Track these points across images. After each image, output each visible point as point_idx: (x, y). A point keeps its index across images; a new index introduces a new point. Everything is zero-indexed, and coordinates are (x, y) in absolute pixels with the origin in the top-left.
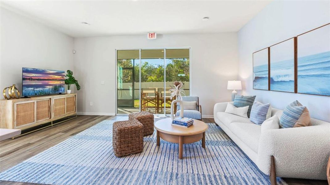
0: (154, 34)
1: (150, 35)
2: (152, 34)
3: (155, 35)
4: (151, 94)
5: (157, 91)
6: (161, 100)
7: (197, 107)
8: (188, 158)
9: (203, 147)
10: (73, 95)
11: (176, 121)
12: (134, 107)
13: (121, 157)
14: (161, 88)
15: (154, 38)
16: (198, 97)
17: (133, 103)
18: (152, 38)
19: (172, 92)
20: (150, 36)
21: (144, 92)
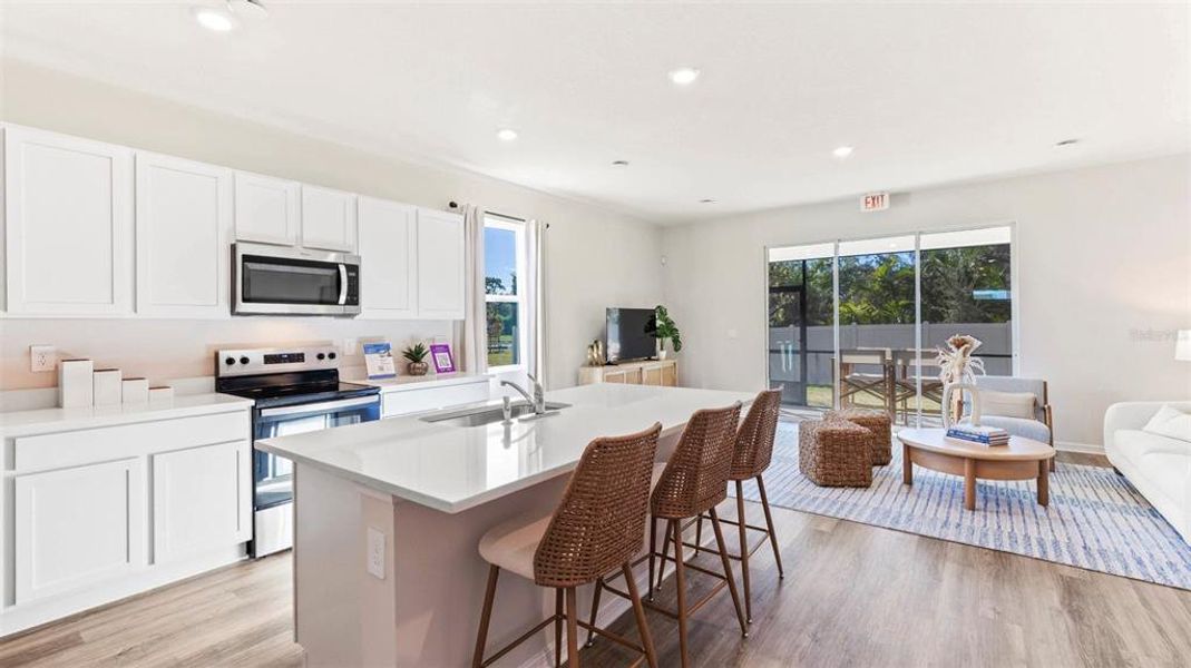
0: (882, 196)
1: (870, 200)
2: (873, 199)
3: (886, 197)
4: (870, 368)
5: (889, 358)
6: (905, 386)
7: (1041, 410)
8: (991, 512)
9: (1039, 503)
10: (670, 363)
11: (956, 432)
12: (806, 405)
13: (826, 486)
14: (902, 349)
15: (881, 208)
16: (1045, 383)
17: (804, 394)
18: (876, 209)
19: (944, 362)
20: (867, 203)
21: (848, 359)
